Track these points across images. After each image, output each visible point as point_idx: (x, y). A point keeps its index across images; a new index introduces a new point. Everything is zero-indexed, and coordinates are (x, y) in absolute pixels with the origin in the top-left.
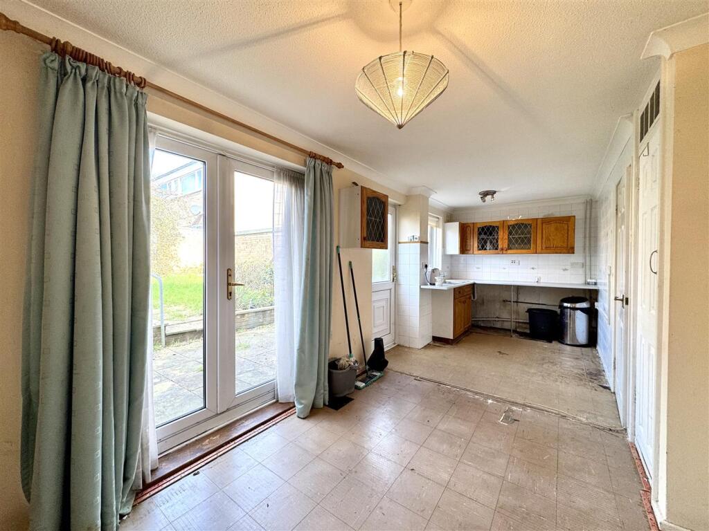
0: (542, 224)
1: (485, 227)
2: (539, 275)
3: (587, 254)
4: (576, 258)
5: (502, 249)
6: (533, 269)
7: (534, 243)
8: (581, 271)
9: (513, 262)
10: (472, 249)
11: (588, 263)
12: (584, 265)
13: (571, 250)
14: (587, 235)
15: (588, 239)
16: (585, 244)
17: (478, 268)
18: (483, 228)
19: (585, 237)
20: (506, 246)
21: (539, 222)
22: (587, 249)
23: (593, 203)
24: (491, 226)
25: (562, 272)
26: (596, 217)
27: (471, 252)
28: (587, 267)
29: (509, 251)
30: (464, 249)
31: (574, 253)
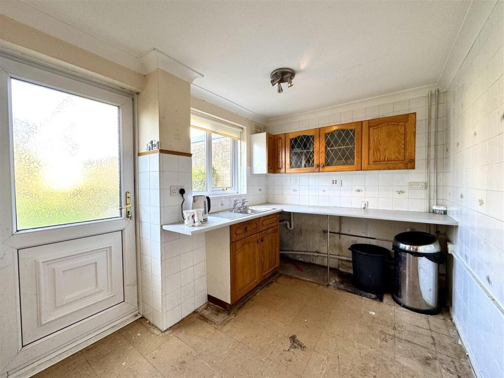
0: (369, 127)
1: (299, 137)
2: (367, 200)
3: (432, 170)
4: (417, 175)
5: (318, 166)
6: (359, 191)
7: (358, 157)
8: (422, 194)
9: (335, 182)
10: (284, 166)
11: (433, 183)
12: (427, 186)
13: (409, 164)
14: (432, 143)
15: (432, 148)
16: (428, 156)
17: (295, 190)
18: (296, 140)
19: (429, 146)
20: (322, 161)
21: (365, 128)
22: (432, 162)
23: (442, 95)
24: (305, 136)
25: (396, 195)
26: (447, 115)
27: (283, 170)
28: (432, 188)
29: (327, 168)
30: (274, 166)
31: (414, 168)
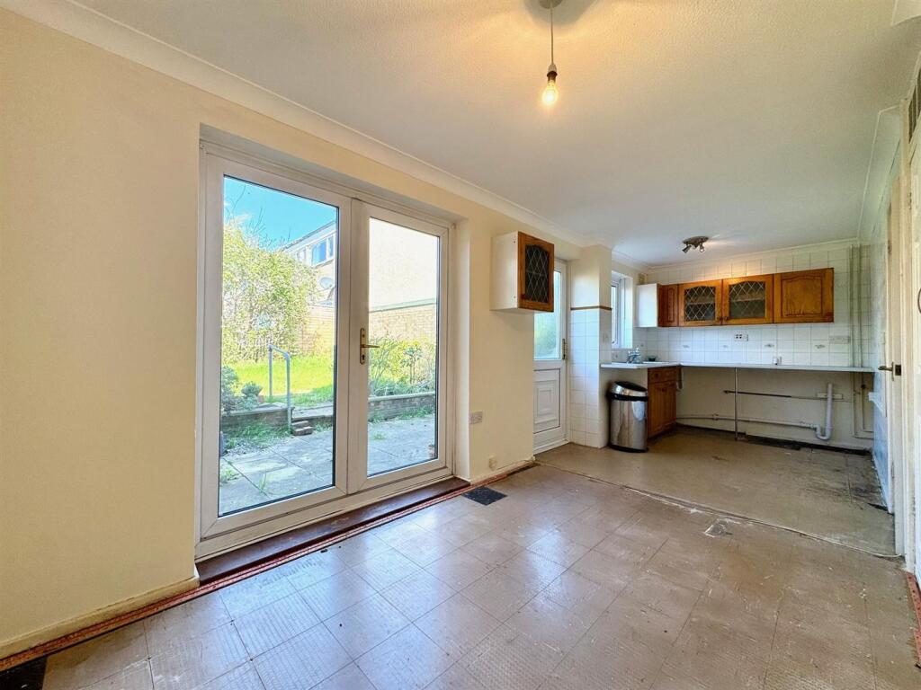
0: (782, 281)
1: (696, 288)
2: (780, 355)
3: (856, 323)
4: (839, 328)
5: (721, 319)
6: (769, 346)
7: (769, 309)
8: (846, 348)
9: (739, 337)
10: (676, 320)
11: (857, 337)
12: (850, 340)
13: (828, 317)
14: (855, 296)
15: (856, 302)
16: (852, 309)
17: (686, 346)
18: (692, 291)
19: (852, 299)
20: (726, 313)
21: (777, 280)
22: (855, 315)
23: (864, 250)
24: (703, 287)
25: (815, 350)
26: (869, 268)
27: (675, 323)
28: (857, 342)
29: (731, 321)
30: (664, 319)
31: (832, 321)
